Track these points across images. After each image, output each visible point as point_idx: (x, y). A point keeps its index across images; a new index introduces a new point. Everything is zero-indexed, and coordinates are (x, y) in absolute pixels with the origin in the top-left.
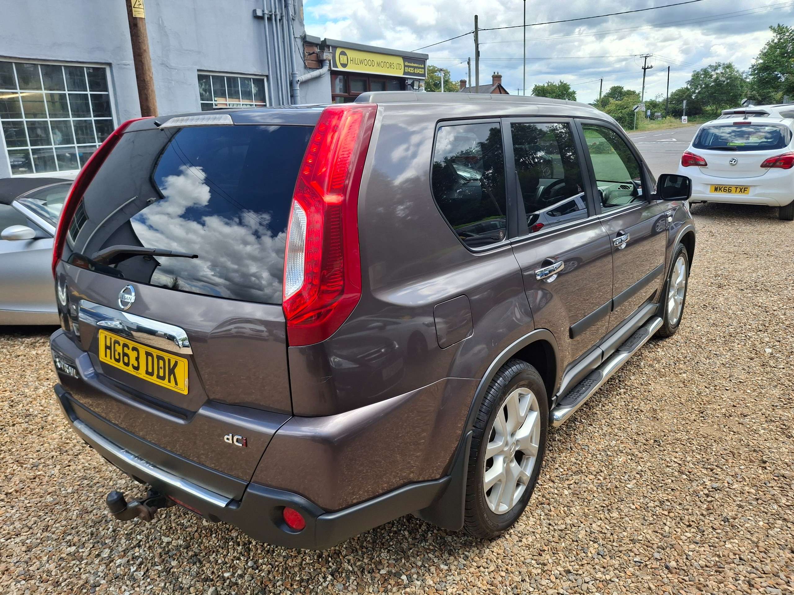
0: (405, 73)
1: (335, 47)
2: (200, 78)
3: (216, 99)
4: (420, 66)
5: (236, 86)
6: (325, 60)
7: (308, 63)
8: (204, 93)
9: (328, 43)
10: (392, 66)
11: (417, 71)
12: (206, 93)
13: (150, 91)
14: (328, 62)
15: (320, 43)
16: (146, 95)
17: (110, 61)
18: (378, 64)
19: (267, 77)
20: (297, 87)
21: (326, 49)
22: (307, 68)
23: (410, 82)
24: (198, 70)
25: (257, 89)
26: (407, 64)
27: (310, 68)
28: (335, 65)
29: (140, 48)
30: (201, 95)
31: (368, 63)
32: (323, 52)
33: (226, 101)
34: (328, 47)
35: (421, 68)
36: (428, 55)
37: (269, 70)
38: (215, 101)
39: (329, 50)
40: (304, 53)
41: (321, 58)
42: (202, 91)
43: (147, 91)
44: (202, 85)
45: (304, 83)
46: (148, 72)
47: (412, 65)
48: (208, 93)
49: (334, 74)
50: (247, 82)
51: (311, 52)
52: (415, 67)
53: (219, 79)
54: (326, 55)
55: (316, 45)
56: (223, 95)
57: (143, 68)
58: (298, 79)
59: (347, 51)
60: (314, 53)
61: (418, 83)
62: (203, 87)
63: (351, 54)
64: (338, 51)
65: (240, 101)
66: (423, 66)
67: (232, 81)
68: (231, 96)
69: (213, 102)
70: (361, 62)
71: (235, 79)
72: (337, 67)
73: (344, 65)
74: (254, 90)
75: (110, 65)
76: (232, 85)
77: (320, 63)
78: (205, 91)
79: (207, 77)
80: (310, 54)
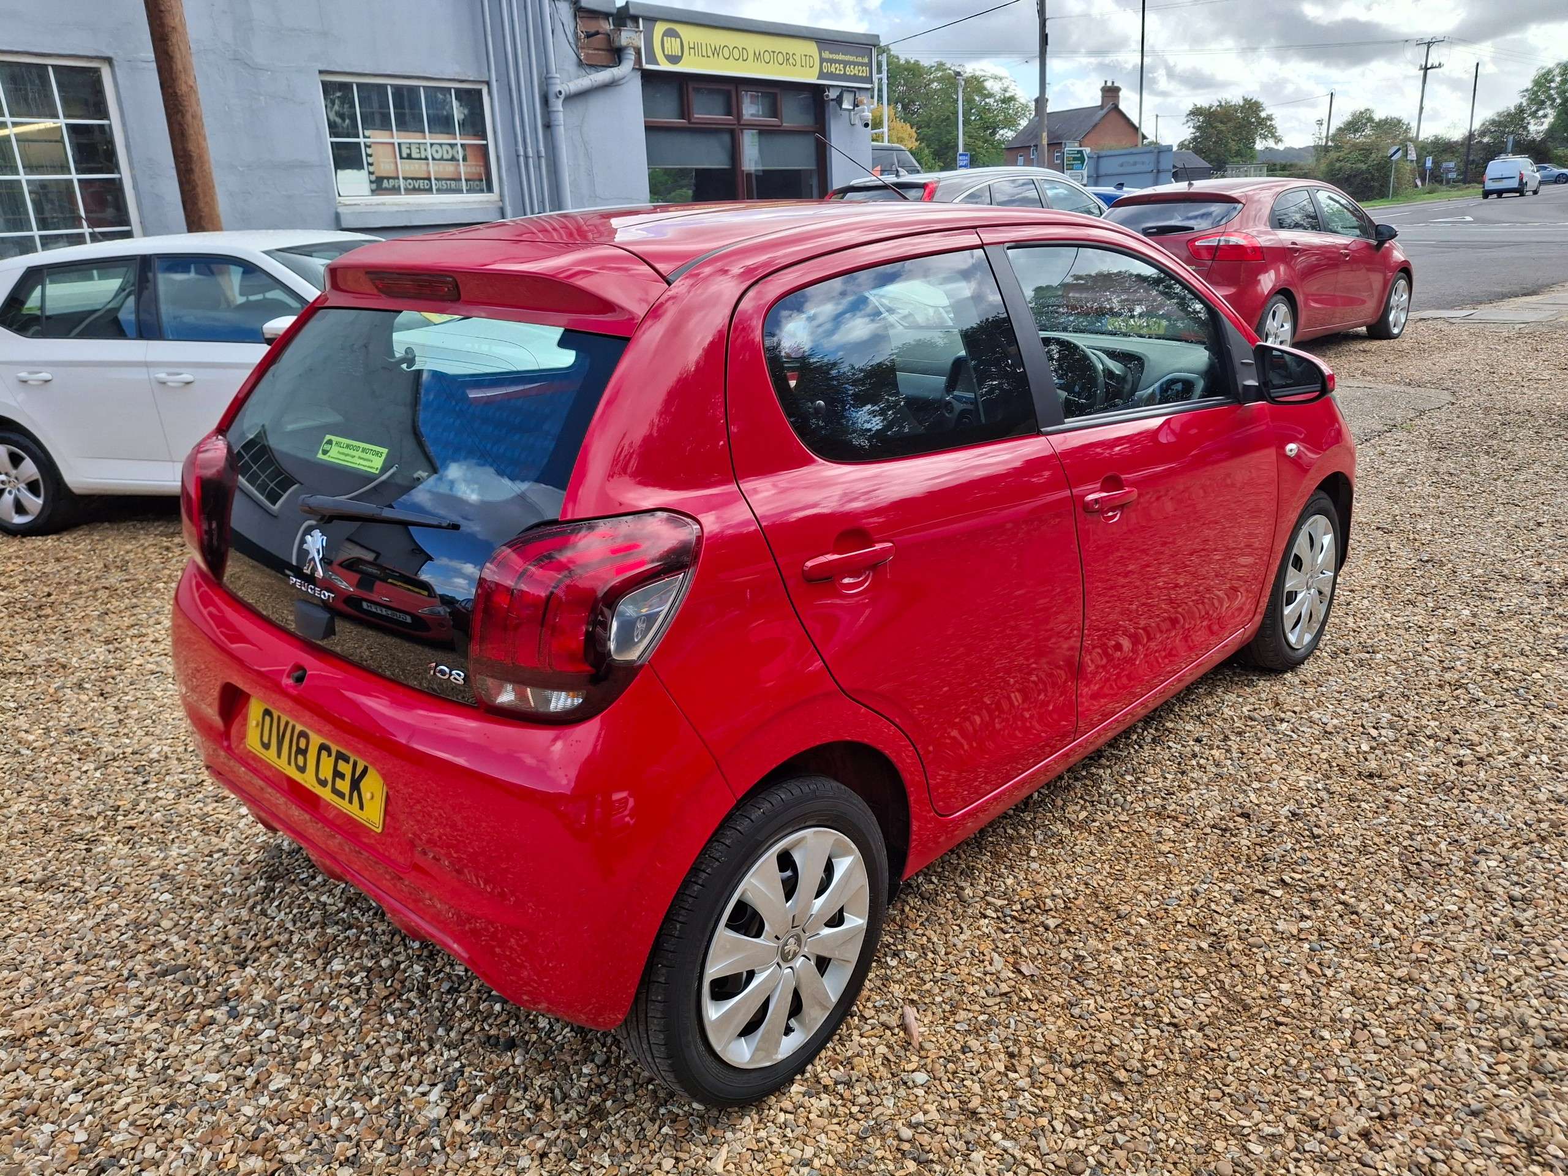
0: (821, 76)
1: (651, 20)
2: (327, 88)
3: (367, 133)
4: (860, 60)
5: (415, 104)
6: (625, 48)
7: (587, 55)
8: (338, 120)
9: (632, 11)
10: (791, 60)
11: (851, 71)
12: (344, 120)
13: (189, 117)
14: (632, 51)
15: (615, 11)
16: (180, 124)
17: (110, 54)
18: (757, 57)
19: (488, 83)
20: (558, 105)
21: (629, 23)
22: (586, 65)
23: (833, 94)
24: (321, 72)
25: (466, 112)
26: (826, 55)
27: (591, 66)
28: (652, 59)
29: (162, 25)
30: (332, 125)
31: (731, 53)
32: (620, 31)
33: (392, 137)
34: (635, 19)
35: (863, 64)
36: (878, 36)
37: (489, 70)
38: (365, 137)
39: (638, 27)
40: (576, 33)
41: (617, 44)
42: (333, 117)
43: (183, 116)
44: (334, 104)
45: (572, 98)
46: (183, 76)
47: (841, 57)
48: (347, 121)
49: (651, 79)
50: (440, 96)
51: (593, 30)
52: (846, 63)
53: (372, 93)
54: (627, 37)
55: (606, 15)
56: (385, 125)
57: (171, 68)
58: (558, 88)
59: (679, 28)
60: (597, 33)
61: (851, 96)
62: (336, 107)
63: (689, 34)
64: (660, 28)
65: (425, 138)
66: (866, 60)
67: (406, 97)
68: (402, 125)
69: (361, 140)
70: (716, 52)
71: (414, 90)
72: (658, 64)
73: (674, 59)
74: (458, 113)
75: (109, 60)
76: (406, 104)
77: (616, 54)
78: (342, 116)
79: (346, 87)
80: (589, 36)
